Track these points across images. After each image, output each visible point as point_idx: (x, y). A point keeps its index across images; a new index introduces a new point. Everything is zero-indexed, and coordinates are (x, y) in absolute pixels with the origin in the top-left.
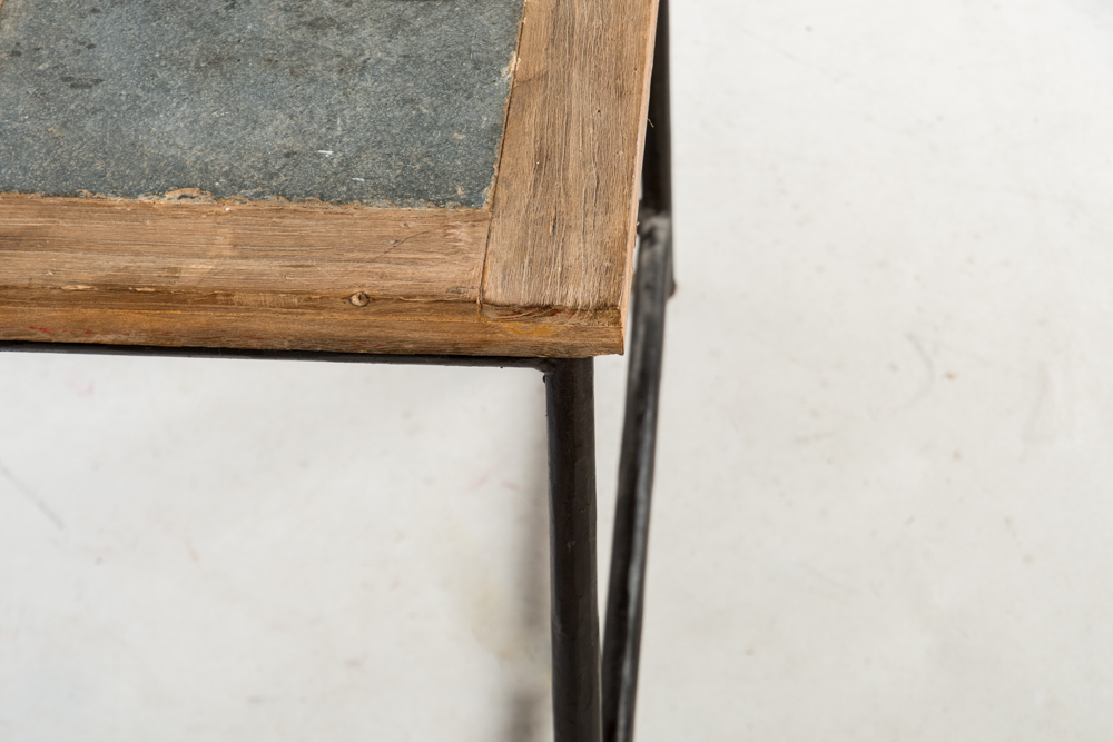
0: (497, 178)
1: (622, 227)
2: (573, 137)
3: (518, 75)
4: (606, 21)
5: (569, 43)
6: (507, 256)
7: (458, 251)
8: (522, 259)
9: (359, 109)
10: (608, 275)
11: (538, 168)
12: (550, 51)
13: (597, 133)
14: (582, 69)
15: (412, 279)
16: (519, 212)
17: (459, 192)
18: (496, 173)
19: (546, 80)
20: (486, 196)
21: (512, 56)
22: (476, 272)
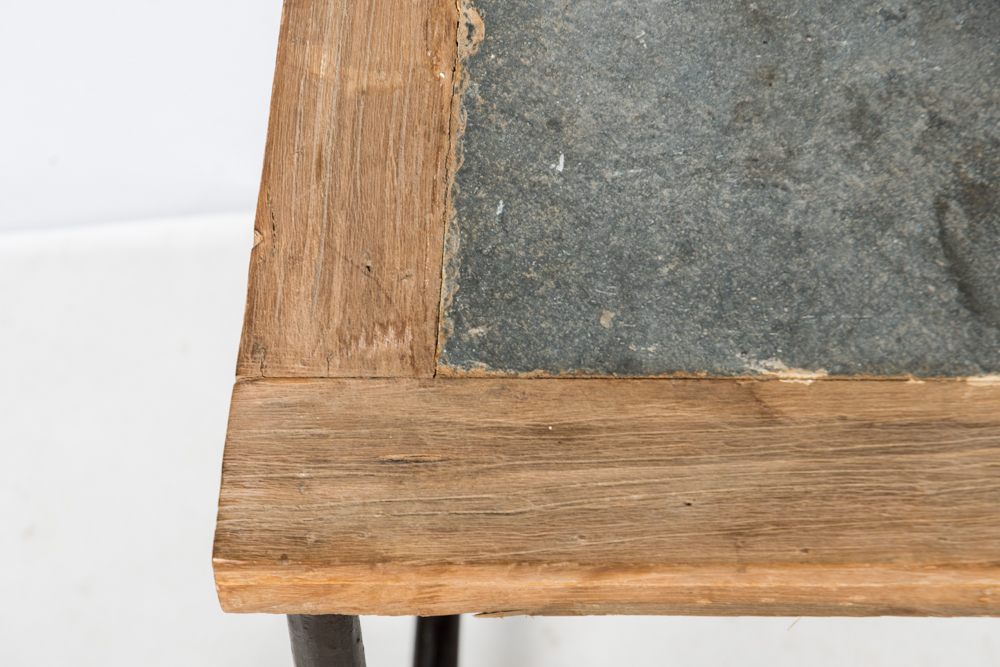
0: (515, 377)
1: (398, 554)
2: (617, 471)
3: (766, 385)
4: (936, 498)
5: (863, 450)
6: (335, 406)
7: (344, 343)
8: (327, 425)
9: (666, 192)
10: (284, 540)
11: (540, 431)
12: (838, 423)
13: (632, 504)
14: (795, 472)
15: (287, 294)
16: (435, 412)
17: (473, 331)
18: (523, 375)
19: (761, 424)
20: (469, 367)
21: (814, 370)
22: (298, 368)
